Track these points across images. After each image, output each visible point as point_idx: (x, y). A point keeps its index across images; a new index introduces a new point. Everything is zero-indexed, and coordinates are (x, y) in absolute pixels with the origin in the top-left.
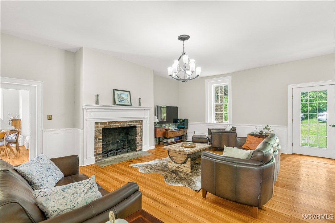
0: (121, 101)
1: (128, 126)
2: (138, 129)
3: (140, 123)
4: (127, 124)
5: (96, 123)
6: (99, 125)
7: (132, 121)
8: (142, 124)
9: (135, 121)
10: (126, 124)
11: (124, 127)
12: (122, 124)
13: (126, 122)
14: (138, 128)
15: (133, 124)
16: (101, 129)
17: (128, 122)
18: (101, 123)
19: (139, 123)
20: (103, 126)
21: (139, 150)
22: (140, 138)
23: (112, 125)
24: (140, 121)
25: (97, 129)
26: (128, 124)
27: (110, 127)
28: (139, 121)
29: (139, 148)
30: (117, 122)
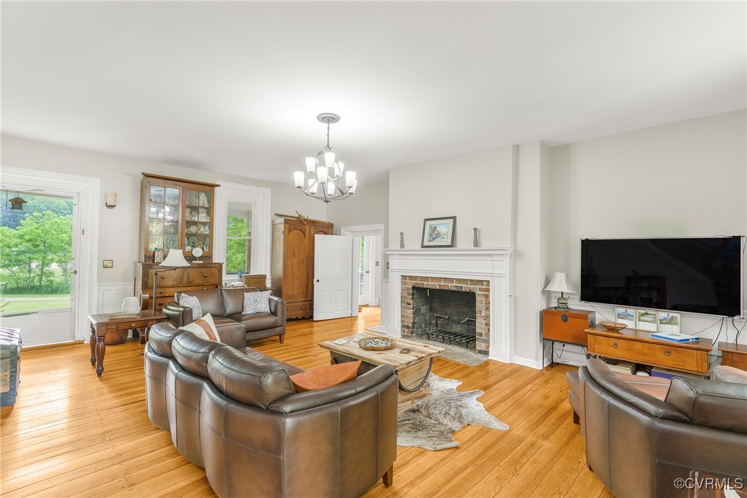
0: (434, 239)
1: (455, 289)
2: (480, 301)
3: (484, 287)
4: (452, 285)
5: (404, 277)
6: (408, 281)
7: (465, 281)
8: (488, 290)
9: (471, 281)
10: (450, 285)
11: (446, 290)
12: (442, 283)
13: (451, 280)
14: (478, 299)
15: (467, 287)
16: (411, 287)
17: (455, 281)
18: (411, 278)
19: (482, 287)
20: (413, 282)
21: (480, 352)
22: (484, 322)
23: (425, 283)
24: (485, 283)
25: (405, 286)
26: (455, 284)
27: (422, 286)
28: (481, 282)
29: (480, 346)
30: (434, 279)
